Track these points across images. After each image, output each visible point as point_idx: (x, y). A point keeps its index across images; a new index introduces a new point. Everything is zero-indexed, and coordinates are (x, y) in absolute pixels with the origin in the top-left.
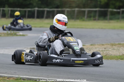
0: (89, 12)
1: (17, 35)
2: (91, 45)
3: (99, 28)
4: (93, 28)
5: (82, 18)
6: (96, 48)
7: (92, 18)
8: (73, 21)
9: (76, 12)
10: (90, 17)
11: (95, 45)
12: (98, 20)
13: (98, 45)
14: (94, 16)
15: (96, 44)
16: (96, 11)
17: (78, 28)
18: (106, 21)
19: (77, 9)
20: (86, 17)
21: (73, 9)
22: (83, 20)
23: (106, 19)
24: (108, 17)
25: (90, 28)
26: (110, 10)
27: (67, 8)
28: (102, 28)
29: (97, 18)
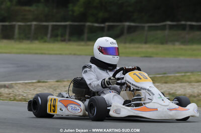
0: (55, 28)
2: (57, 81)
3: (70, 54)
4: (60, 54)
5: (42, 38)
6: (65, 86)
7: (59, 38)
9: (33, 28)
10: (57, 36)
11: (64, 81)
12: (69, 40)
15: (66, 80)
16: (65, 26)
17: (36, 53)
18: (82, 43)
19: (34, 23)
20: (49, 35)
21: (29, 23)
22: (45, 42)
23: (82, 40)
24: (85, 36)
25: (56, 54)
26: (88, 24)
27: (19, 21)
28: (75, 54)
29: (67, 37)
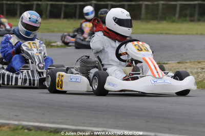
1: (52, 46)
8: (156, 22)
13: (190, 62)
14: (192, 15)
